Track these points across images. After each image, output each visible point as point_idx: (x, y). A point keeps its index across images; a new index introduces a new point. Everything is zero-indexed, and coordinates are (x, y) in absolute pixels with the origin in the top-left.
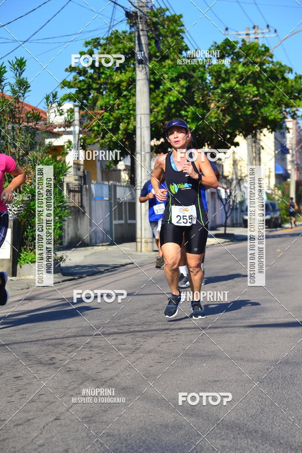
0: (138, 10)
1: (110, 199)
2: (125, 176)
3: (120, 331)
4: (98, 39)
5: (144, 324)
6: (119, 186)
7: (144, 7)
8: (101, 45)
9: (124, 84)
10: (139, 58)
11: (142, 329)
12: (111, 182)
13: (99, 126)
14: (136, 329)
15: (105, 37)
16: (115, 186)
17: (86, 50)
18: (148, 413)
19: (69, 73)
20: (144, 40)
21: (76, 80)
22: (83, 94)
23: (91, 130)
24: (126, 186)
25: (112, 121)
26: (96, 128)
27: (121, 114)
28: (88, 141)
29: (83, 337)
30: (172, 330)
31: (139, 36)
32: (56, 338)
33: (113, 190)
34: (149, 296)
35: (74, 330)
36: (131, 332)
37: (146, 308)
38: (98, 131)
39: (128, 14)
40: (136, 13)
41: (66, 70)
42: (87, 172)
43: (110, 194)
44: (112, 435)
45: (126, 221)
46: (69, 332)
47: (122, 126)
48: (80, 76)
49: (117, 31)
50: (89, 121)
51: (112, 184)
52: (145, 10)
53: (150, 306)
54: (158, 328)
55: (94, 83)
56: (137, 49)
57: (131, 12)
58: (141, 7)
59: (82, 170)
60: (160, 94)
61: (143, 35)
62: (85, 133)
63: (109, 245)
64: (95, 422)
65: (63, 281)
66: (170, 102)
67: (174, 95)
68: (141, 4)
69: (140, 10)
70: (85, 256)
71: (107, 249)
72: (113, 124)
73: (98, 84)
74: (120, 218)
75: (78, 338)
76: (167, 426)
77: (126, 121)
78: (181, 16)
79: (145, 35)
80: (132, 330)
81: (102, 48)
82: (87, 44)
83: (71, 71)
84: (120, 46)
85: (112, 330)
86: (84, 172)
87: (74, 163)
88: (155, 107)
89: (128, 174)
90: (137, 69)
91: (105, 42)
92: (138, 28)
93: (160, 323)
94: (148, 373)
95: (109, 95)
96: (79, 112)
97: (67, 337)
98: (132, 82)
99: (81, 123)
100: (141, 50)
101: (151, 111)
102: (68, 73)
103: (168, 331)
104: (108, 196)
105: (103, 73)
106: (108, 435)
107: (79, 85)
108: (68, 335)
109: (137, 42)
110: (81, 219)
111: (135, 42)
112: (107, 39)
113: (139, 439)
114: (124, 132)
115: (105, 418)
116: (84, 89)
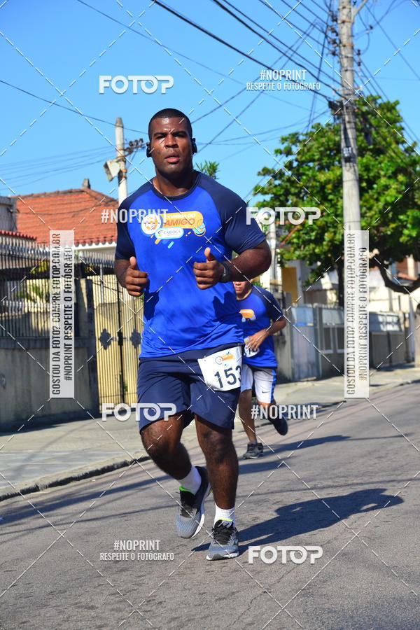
0: (343, 99)
1: (315, 325)
2: (332, 297)
3: (335, 484)
4: (296, 134)
5: (363, 475)
6: (325, 308)
7: (350, 95)
8: (300, 142)
9: (329, 186)
10: (346, 155)
11: (362, 481)
12: (315, 305)
13: (298, 238)
14: (355, 481)
15: (305, 132)
16: (321, 309)
17: (282, 147)
18: (377, 584)
19: (263, 177)
20: (351, 134)
21: (271, 184)
22: (280, 201)
23: (290, 243)
24: (334, 309)
25: (316, 230)
26: (295, 240)
27: (327, 222)
28: (286, 256)
29: (291, 492)
30: (399, 481)
31: (345, 129)
32: (259, 494)
33: (318, 314)
34: (367, 441)
35: (279, 484)
36: (348, 485)
37: (365, 456)
38: (298, 244)
39: (332, 105)
40: (341, 103)
41: (259, 174)
42: (287, 294)
43: (315, 319)
44: (335, 611)
45: (335, 351)
46: (273, 487)
47: (327, 236)
48: (276, 179)
49: (319, 124)
50: (287, 231)
51: (316, 307)
52: (352, 98)
53: (370, 453)
54: (381, 479)
55: (293, 187)
56: (343, 144)
57: (335, 102)
58: (347, 95)
59: (280, 291)
60: (373, 195)
61: (350, 128)
62: (282, 247)
63: (315, 380)
64: (312, 595)
65: (263, 425)
66: (387, 204)
67: (392, 195)
68: (346, 92)
69: (345, 98)
70: (288, 395)
71: (313, 385)
72: (317, 234)
73: (297, 187)
74: (328, 347)
75: (284, 494)
76: (401, 600)
77: (332, 230)
78: (397, 103)
79: (353, 128)
80: (350, 482)
81: (302, 145)
82: (284, 140)
83: (264, 175)
84: (324, 140)
85: (325, 483)
86: (283, 293)
87: (271, 284)
88: (368, 211)
89: (336, 294)
90: (344, 168)
91: (304, 138)
92: (344, 120)
93: (384, 473)
94: (373, 535)
95: (311, 200)
96: (276, 223)
97: (272, 493)
98: (338, 184)
99: (278, 235)
100: (348, 146)
101: (362, 215)
102: (261, 177)
103: (394, 483)
104: (312, 321)
105: (304, 174)
106: (330, 611)
107: (274, 191)
108: (272, 490)
109: (343, 137)
110: (280, 350)
111: (340, 136)
112: (307, 134)
113: (367, 616)
114: (330, 244)
115: (324, 591)
116: (280, 195)
